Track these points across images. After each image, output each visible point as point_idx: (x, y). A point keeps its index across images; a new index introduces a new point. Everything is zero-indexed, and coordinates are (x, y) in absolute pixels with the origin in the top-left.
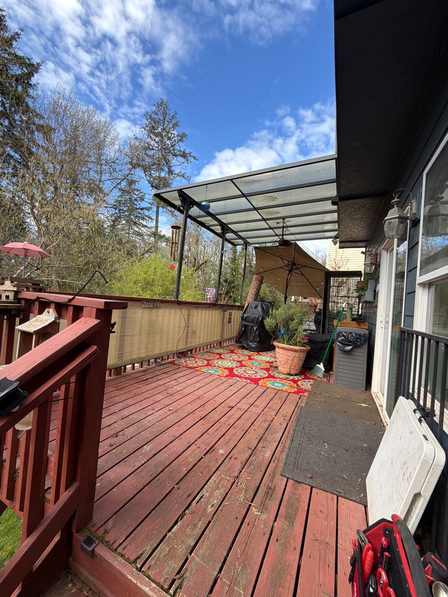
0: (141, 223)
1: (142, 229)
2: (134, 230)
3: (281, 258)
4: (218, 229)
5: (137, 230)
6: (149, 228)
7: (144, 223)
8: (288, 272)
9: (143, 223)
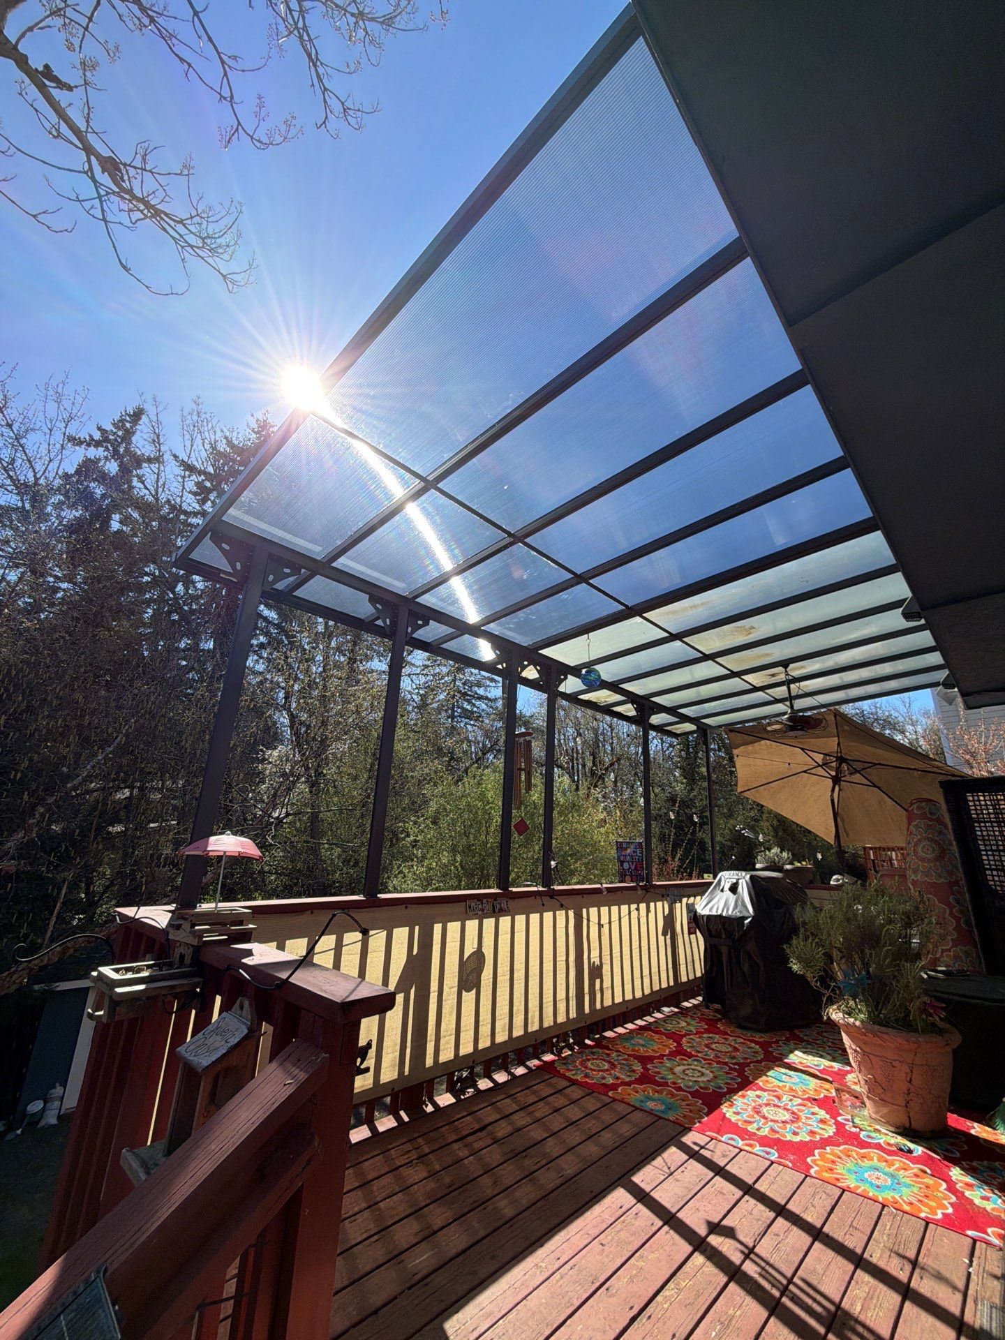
0: (476, 693)
1: (478, 703)
2: (462, 708)
3: (802, 749)
4: (629, 710)
5: (469, 707)
6: (489, 700)
7: (481, 692)
8: (830, 782)
9: (478, 692)
